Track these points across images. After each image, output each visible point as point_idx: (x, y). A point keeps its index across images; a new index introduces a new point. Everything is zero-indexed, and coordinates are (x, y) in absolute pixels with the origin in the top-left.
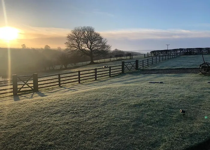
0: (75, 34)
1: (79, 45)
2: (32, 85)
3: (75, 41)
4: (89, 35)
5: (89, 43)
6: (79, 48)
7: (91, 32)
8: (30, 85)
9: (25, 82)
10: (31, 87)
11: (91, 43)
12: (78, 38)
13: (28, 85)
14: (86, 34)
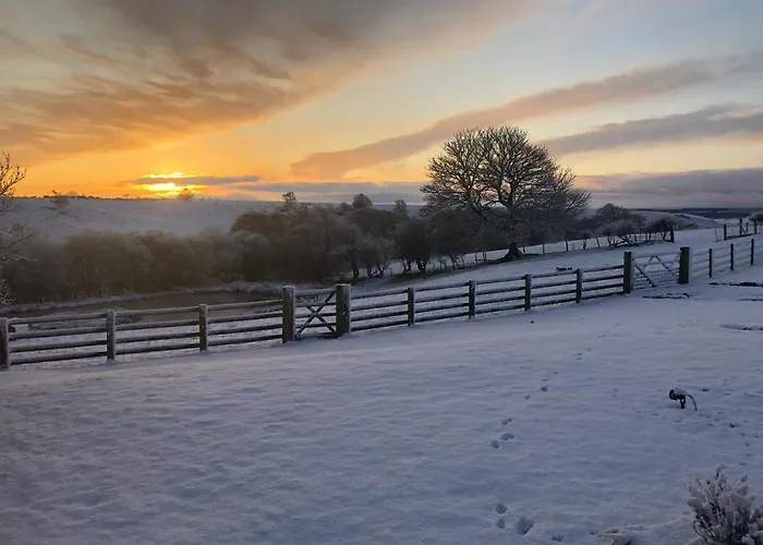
0: (457, 154)
1: (468, 194)
2: (333, 319)
3: (456, 181)
4: (508, 156)
5: (506, 185)
6: (471, 202)
7: (513, 145)
8: (329, 320)
9: (316, 309)
10: (329, 325)
11: (514, 186)
12: (466, 169)
13: (322, 320)
14: (495, 156)
